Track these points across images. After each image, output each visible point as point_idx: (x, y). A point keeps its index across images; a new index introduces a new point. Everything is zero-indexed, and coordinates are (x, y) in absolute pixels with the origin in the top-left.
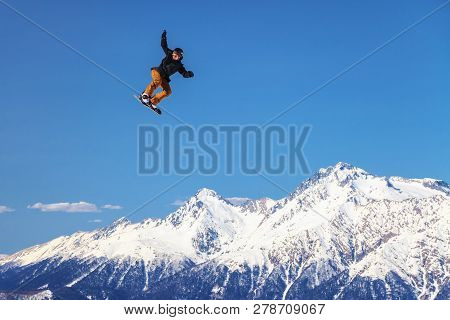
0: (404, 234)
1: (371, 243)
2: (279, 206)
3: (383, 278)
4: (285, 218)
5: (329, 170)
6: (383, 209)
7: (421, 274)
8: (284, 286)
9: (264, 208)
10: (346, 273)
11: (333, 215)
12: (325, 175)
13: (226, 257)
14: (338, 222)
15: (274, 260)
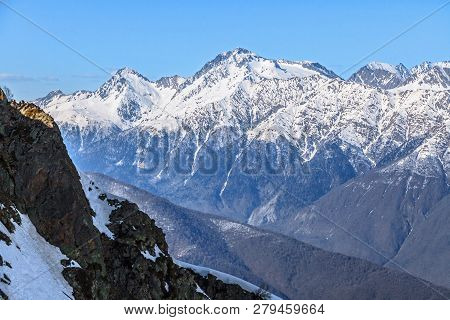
0: (290, 105)
1: (264, 113)
2: (188, 83)
3: (273, 140)
4: (193, 92)
5: (229, 53)
6: (273, 85)
7: (303, 137)
8: (195, 148)
9: (175, 84)
10: (244, 137)
11: (233, 90)
12: (226, 58)
13: (147, 124)
14: (238, 95)
15: (187, 128)
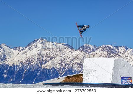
0: (57, 57)
1: (48, 59)
2: (24, 49)
3: (50, 69)
4: (25, 52)
5: (38, 40)
6: (51, 50)
7: (60, 68)
8: (24, 71)
9: (19, 49)
10: (41, 67)
11: (38, 52)
12: (36, 41)
13: (8, 62)
14: (39, 54)
15: (22, 64)
